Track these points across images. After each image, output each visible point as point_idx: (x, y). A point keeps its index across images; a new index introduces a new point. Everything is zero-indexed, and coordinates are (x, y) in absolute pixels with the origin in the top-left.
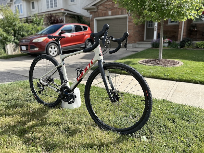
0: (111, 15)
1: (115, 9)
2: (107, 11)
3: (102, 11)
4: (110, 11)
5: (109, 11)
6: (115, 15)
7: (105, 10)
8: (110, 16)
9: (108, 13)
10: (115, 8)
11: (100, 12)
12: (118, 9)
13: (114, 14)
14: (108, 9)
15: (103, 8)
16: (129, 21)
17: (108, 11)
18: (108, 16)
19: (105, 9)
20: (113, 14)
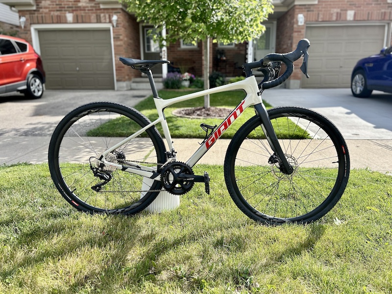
0: (74, 23)
1: (81, 10)
2: (63, 12)
3: (50, 11)
4: (69, 12)
5: (67, 12)
6: (83, 22)
7: (57, 11)
8: (70, 23)
9: (65, 17)
10: (80, 7)
11: (46, 13)
12: (88, 10)
13: (80, 20)
14: (64, 8)
15: (53, 5)
16: (114, 38)
17: (65, 13)
18: (66, 22)
19: (58, 9)
20: (77, 20)
